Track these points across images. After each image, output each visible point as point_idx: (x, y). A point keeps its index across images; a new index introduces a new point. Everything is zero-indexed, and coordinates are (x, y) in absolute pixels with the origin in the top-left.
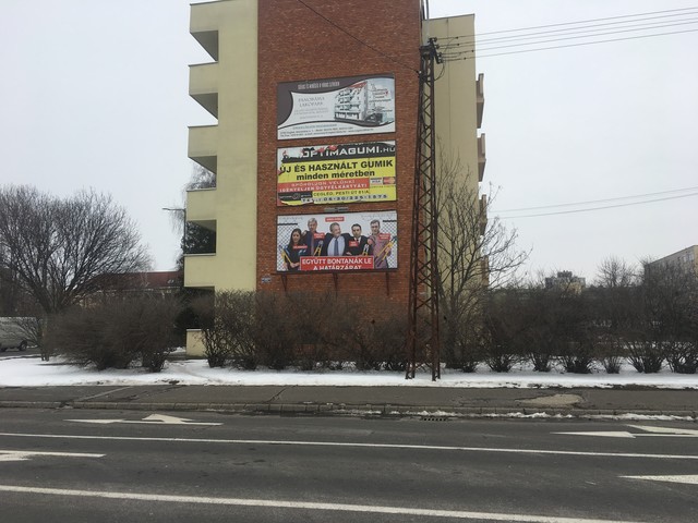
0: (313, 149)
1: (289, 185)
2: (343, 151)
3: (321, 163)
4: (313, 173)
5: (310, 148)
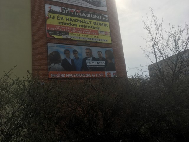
0: (67, 9)
1: (54, 26)
2: (84, 15)
3: (73, 18)
4: (68, 22)
5: (66, 8)
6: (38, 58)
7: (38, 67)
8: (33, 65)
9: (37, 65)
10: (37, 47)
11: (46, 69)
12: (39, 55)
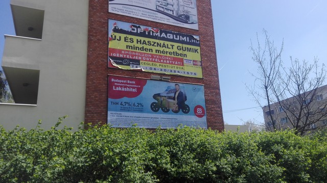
5: (138, 25)
6: (94, 97)
7: (93, 111)
9: (92, 107)
10: (94, 81)
12: (95, 93)
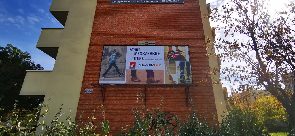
6: (91, 62)
7: (89, 73)
8: (85, 70)
9: (89, 70)
10: (93, 51)
11: (97, 74)
12: (93, 59)
